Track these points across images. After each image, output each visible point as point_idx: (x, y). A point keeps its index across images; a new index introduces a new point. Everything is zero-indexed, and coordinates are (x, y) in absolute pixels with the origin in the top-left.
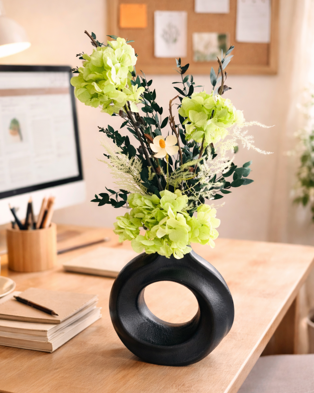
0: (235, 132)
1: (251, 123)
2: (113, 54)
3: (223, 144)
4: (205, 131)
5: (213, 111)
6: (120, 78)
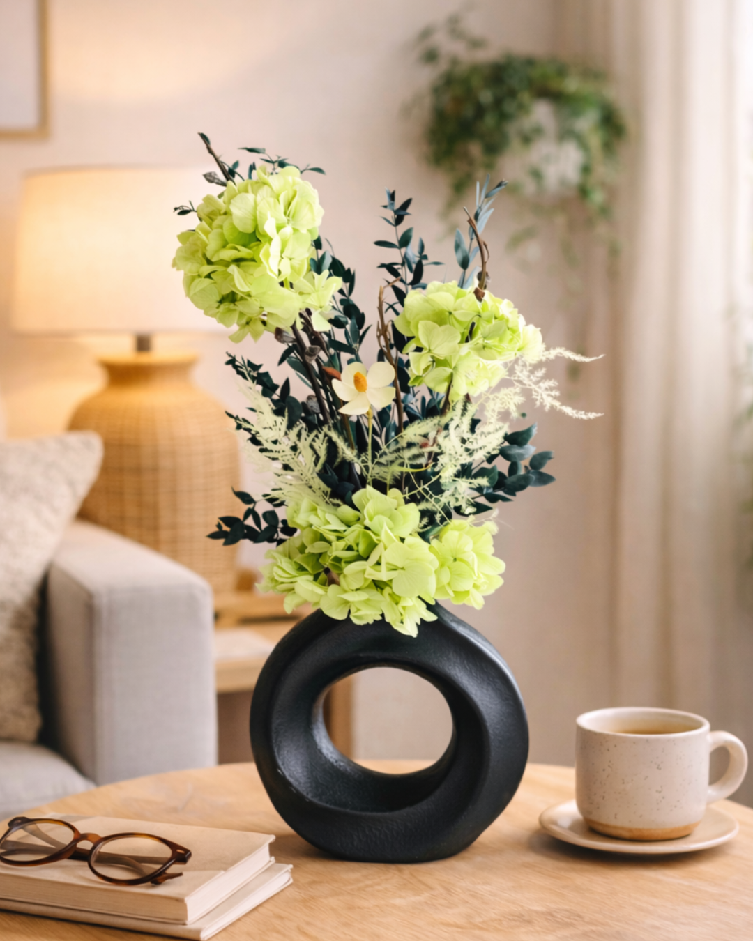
1: (554, 353)
3: (491, 396)
4: (455, 367)
5: (473, 324)
6: (291, 259)
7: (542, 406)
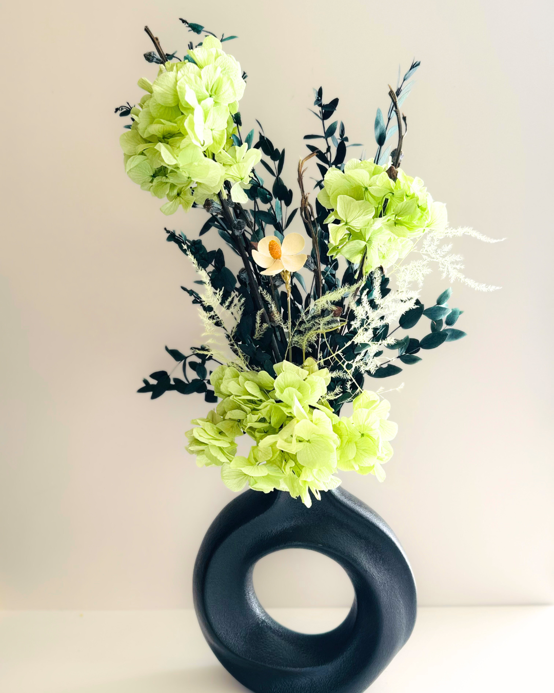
0: (426, 246)
1: (460, 232)
2: (198, 77)
4: (368, 241)
6: (212, 130)
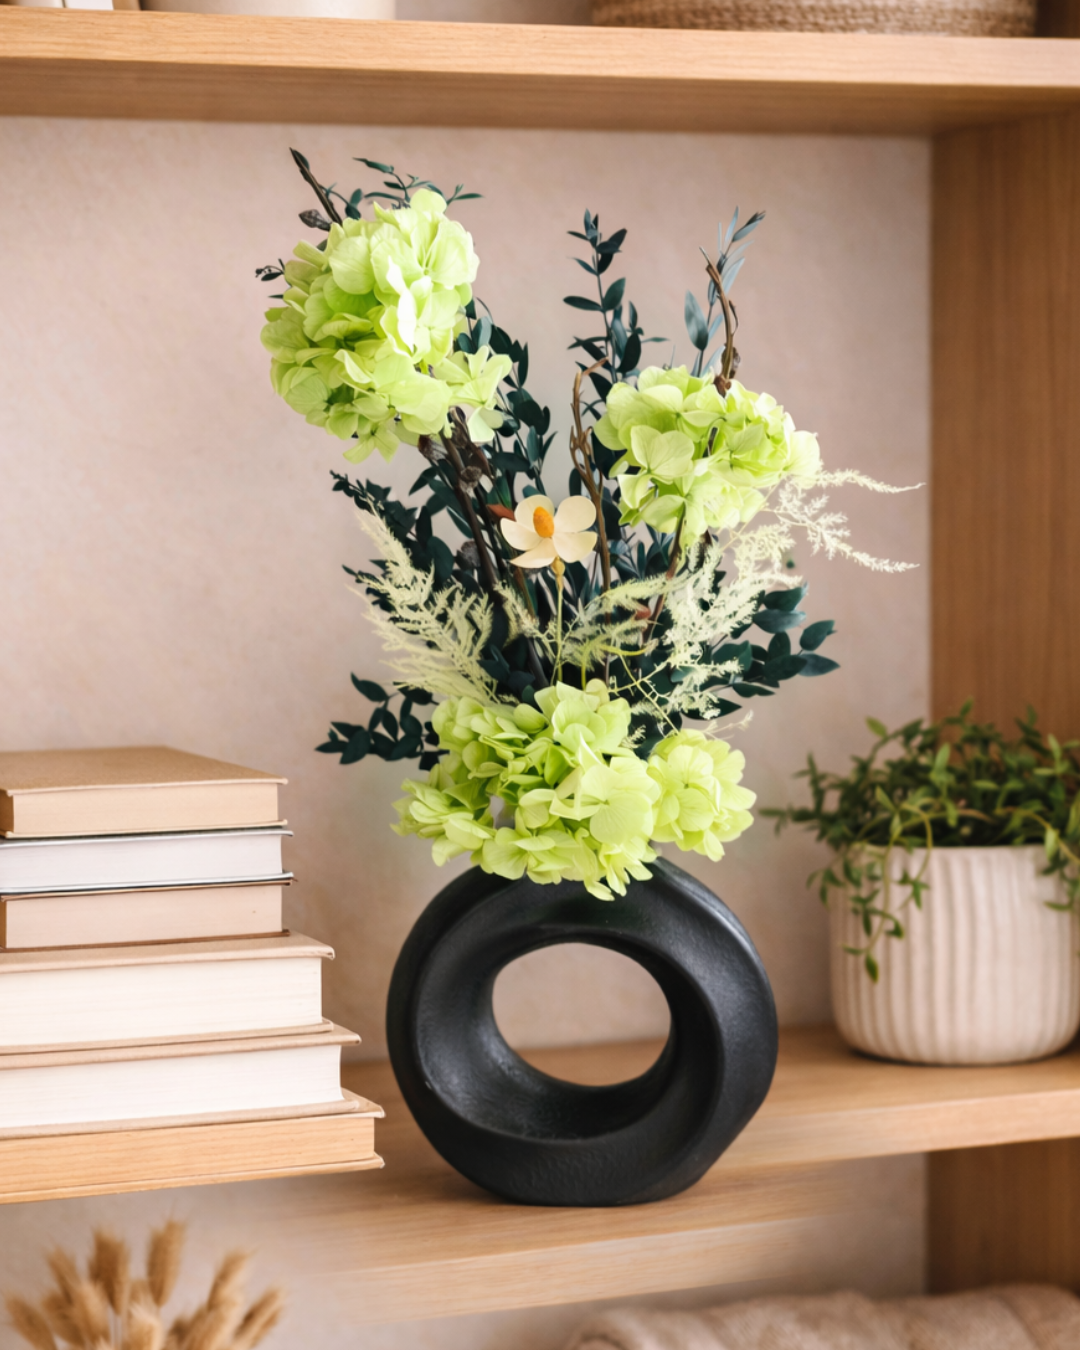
0: (784, 502)
1: (840, 478)
2: (405, 245)
3: (744, 538)
4: (688, 495)
5: (714, 430)
6: (430, 329)
7: (823, 551)
